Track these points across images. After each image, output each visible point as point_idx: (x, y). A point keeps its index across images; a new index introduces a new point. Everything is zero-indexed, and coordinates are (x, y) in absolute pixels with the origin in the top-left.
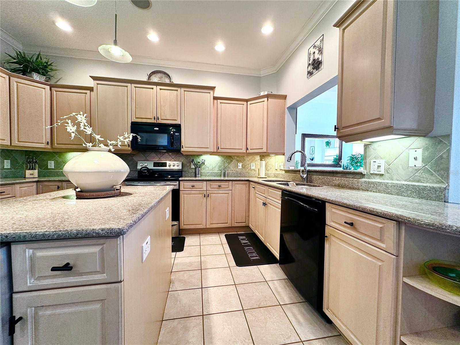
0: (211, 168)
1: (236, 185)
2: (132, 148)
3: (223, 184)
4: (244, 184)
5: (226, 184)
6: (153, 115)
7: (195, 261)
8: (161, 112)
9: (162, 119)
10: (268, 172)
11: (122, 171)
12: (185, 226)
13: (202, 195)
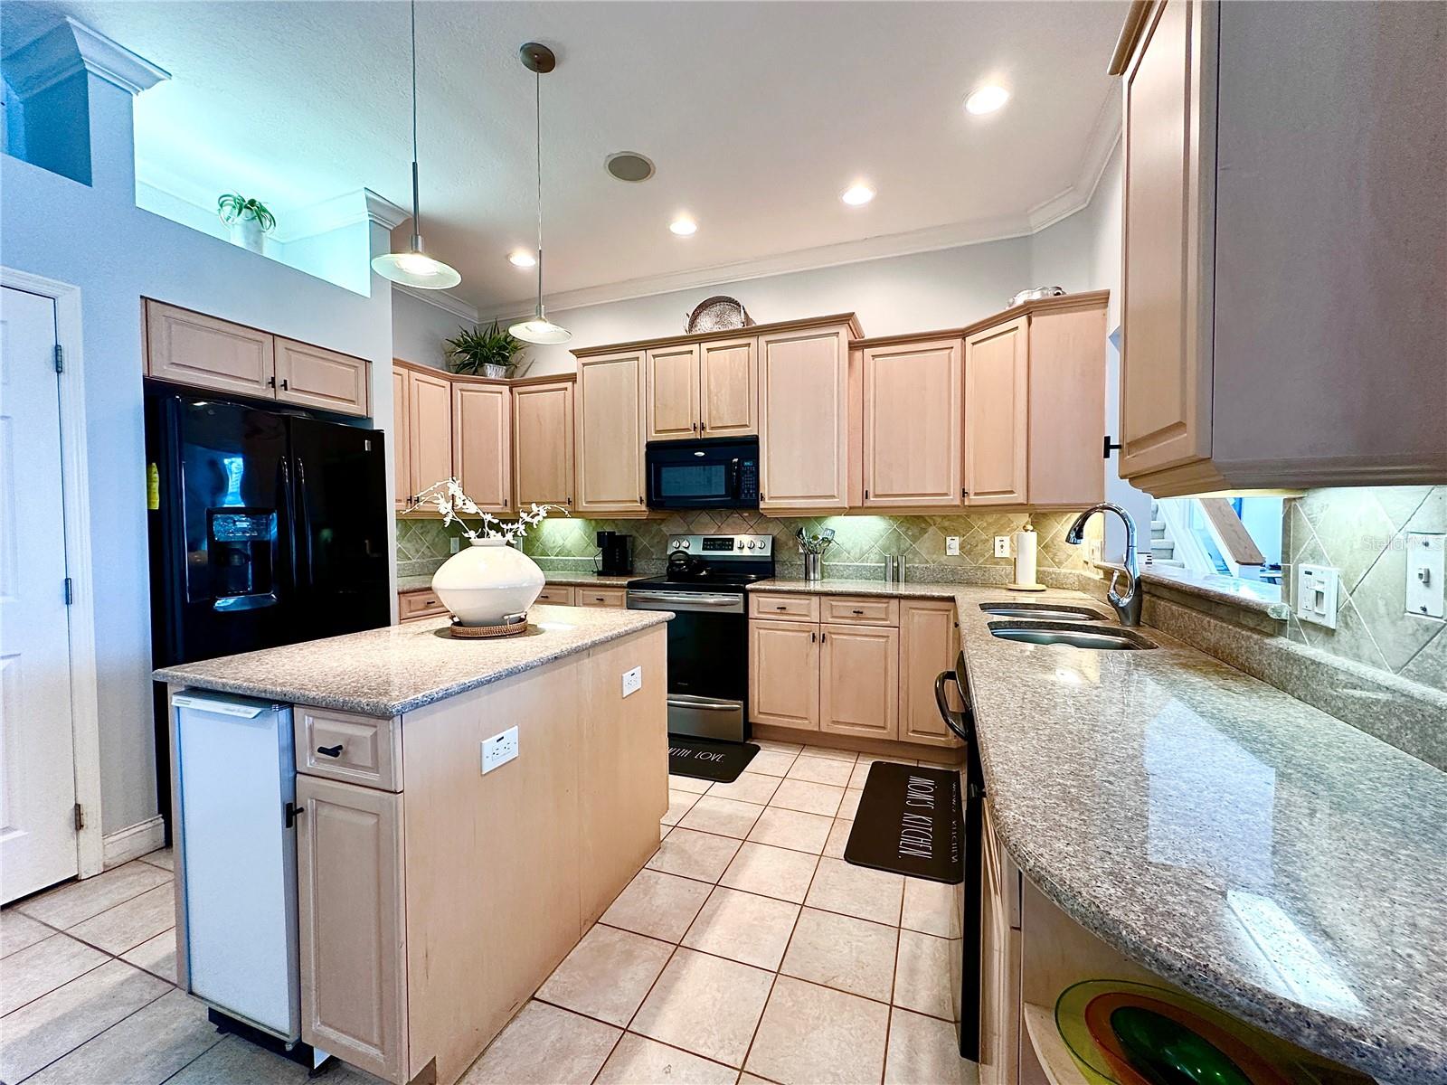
0: (855, 552)
1: (914, 611)
2: (648, 506)
3: (869, 607)
4: (942, 610)
5: (880, 608)
6: (692, 419)
7: (746, 815)
8: (709, 409)
9: (712, 428)
10: (1058, 571)
11: (524, 585)
12: (761, 716)
13: (807, 634)
